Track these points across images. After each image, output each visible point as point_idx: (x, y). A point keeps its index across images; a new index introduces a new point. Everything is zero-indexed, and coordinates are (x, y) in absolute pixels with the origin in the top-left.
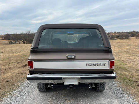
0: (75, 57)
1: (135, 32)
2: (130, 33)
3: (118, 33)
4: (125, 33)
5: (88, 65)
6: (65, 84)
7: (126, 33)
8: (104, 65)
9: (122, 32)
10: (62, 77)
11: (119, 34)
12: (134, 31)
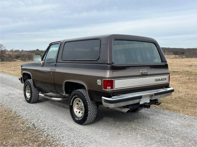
1: (40, 51)
2: (33, 53)
3: (16, 51)
4: (26, 51)
6: (140, 104)
7: (28, 51)
9: (22, 51)
10: (142, 96)
11: (18, 53)
12: (38, 50)
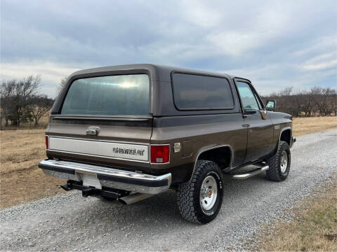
0: (97, 132)
5: (116, 150)
6: (84, 185)
8: (141, 153)
